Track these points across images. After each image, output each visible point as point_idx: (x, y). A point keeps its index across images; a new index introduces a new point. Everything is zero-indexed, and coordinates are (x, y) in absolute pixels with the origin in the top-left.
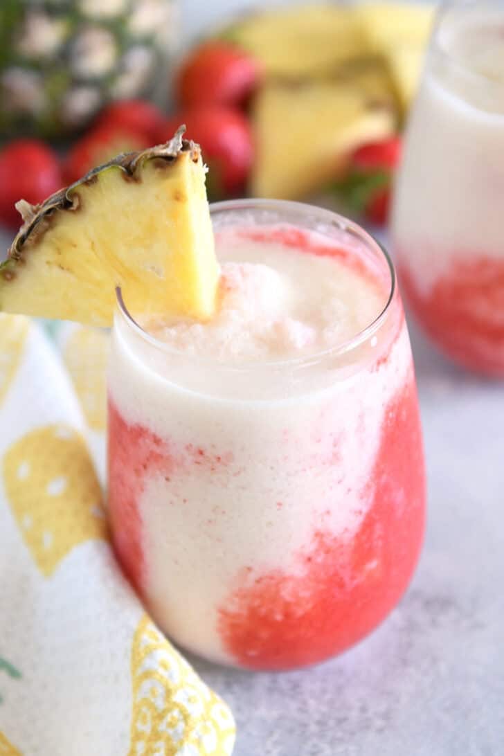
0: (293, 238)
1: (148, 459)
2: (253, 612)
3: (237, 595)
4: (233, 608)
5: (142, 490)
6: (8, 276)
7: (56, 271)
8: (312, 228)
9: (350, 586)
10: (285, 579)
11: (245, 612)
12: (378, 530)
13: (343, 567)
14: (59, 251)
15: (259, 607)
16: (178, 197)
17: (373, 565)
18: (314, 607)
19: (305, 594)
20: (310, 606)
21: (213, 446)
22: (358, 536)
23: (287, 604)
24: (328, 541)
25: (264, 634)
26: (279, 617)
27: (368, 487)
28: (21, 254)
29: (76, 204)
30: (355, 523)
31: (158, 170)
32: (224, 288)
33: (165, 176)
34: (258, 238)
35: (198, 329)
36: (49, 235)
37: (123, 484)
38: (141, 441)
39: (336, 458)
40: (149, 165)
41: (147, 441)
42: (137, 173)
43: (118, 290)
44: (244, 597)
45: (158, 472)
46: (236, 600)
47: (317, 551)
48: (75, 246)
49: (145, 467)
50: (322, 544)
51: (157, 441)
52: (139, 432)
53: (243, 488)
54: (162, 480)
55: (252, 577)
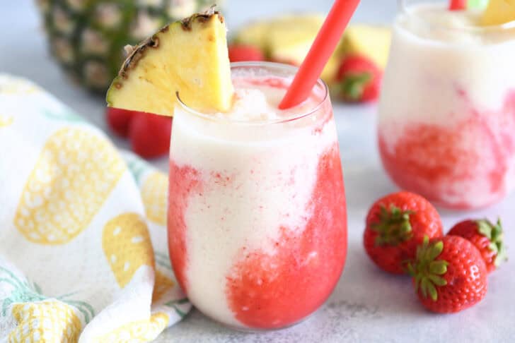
0: (275, 82)
1: (190, 186)
2: (245, 277)
3: (237, 266)
4: (234, 276)
5: (186, 206)
6: (119, 86)
7: (144, 82)
8: (286, 77)
9: (300, 265)
10: (263, 256)
11: (241, 278)
12: (316, 232)
13: (295, 252)
14: (146, 71)
15: (249, 274)
16: (211, 39)
17: (314, 254)
18: (279, 277)
19: (273, 266)
20: (277, 275)
21: (225, 171)
22: (304, 233)
23: (264, 273)
24: (288, 233)
25: (252, 294)
26: (260, 282)
27: (310, 203)
28: (126, 73)
29: (156, 44)
30: (302, 225)
31: (201, 23)
32: (235, 98)
33: (204, 27)
34: (256, 83)
35: (220, 115)
36: (141, 61)
37: (176, 207)
38: (186, 175)
39: (292, 181)
40: (196, 20)
41: (190, 173)
42: (189, 25)
43: (177, 93)
44: (241, 267)
45: (195, 192)
46: (236, 269)
47: (281, 239)
48: (155, 67)
49: (188, 190)
50: (284, 235)
51: (195, 172)
52: (186, 170)
53: (241, 197)
54: (197, 196)
55: (246, 253)
